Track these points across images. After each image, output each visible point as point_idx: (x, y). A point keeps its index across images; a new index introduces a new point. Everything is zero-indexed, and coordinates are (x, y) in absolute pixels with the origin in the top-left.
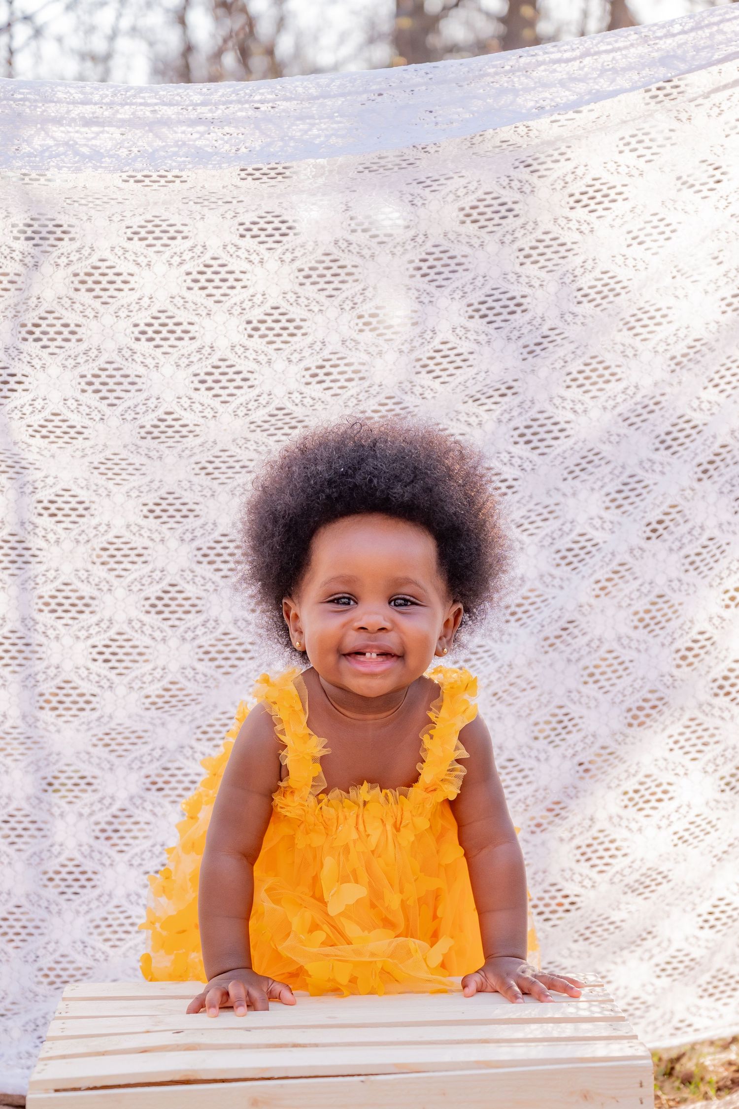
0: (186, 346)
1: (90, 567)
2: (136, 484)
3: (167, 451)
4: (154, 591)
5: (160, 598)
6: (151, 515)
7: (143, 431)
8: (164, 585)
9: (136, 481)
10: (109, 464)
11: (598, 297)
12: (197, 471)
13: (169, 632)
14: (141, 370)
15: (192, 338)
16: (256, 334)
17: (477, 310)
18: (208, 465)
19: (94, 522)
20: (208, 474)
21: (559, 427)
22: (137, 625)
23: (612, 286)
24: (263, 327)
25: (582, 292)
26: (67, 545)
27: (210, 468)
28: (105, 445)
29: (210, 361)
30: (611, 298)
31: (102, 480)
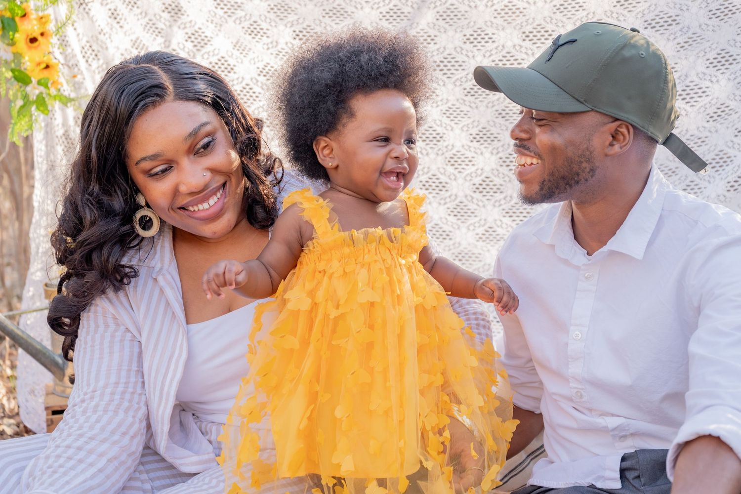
0: (490, 46)
1: (445, 167)
2: (466, 123)
3: (480, 104)
4: (478, 180)
5: (481, 185)
6: (475, 140)
7: (465, 91)
8: (483, 177)
9: (466, 121)
10: (451, 111)
11: (722, 15)
12: (497, 115)
13: (486, 202)
14: (466, 59)
15: (493, 42)
16: (527, 39)
17: (650, 24)
18: (502, 112)
19: (445, 144)
20: (503, 117)
21: (702, 90)
22: (470, 199)
23: (731, 8)
24: (531, 35)
25: (712, 12)
26: (432, 156)
27: (504, 113)
28: (447, 100)
29: (502, 54)
30: (730, 15)
31: (447, 121)
